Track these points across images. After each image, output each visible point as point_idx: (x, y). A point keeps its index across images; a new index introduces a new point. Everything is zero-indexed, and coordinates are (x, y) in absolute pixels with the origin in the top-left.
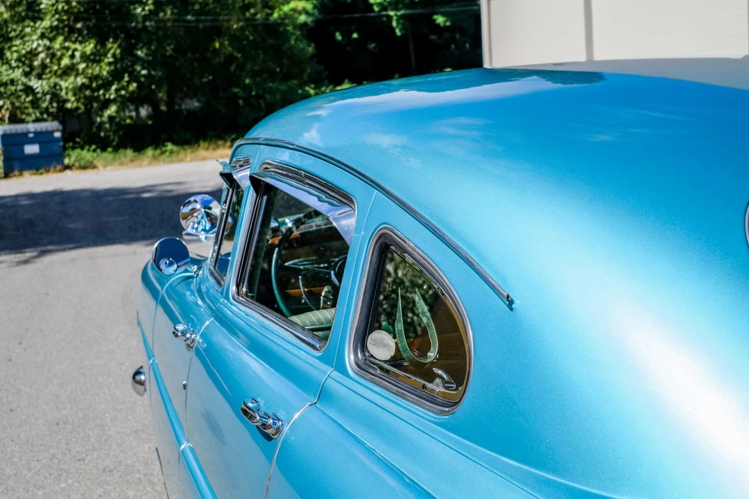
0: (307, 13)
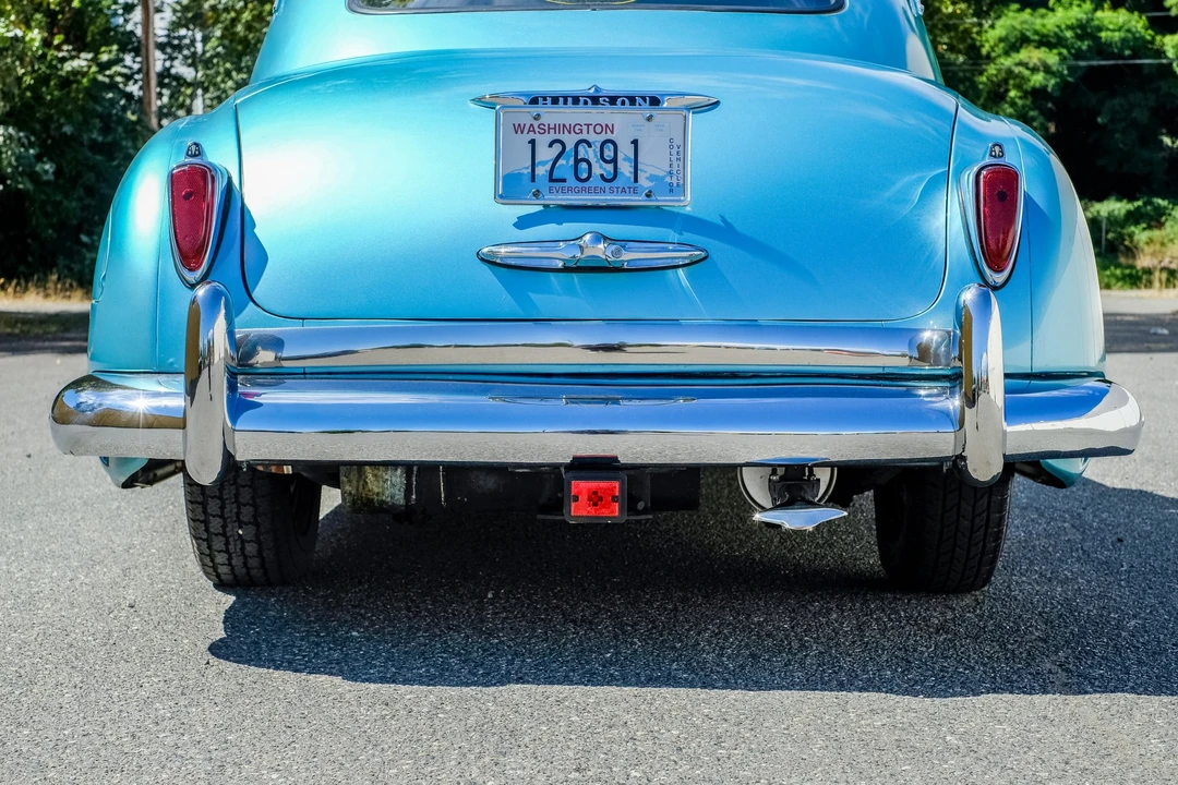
0: (1047, 69)
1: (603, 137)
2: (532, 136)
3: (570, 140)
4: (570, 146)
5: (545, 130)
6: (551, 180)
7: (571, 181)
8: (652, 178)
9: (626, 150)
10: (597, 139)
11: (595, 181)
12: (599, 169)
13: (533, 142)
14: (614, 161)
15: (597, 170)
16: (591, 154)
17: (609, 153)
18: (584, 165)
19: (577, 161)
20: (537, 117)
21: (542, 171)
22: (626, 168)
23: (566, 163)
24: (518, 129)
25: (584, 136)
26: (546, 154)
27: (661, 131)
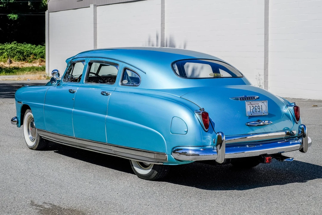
1: (258, 105)
3: (254, 106)
4: (254, 107)
5: (252, 105)
6: (253, 112)
7: (255, 112)
8: (264, 111)
9: (261, 107)
10: (257, 105)
11: (258, 112)
12: (258, 110)
13: (250, 106)
14: (259, 109)
16: (257, 108)
18: (256, 110)
20: (250, 103)
21: (251, 111)
22: (261, 110)
23: (254, 109)
25: (256, 105)
26: (252, 108)
27: (264, 104)
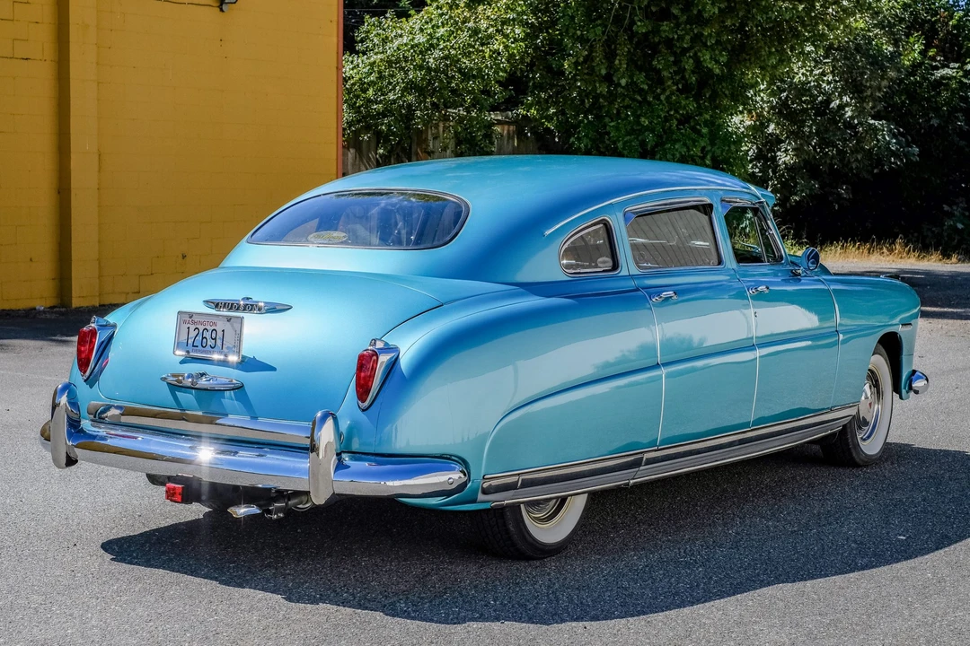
1: (213, 328)
2: (189, 325)
3: (201, 328)
4: (201, 331)
5: (194, 323)
6: (193, 346)
7: (200, 347)
8: (228, 348)
9: (220, 334)
10: (210, 328)
11: (208, 348)
12: (211, 342)
13: (189, 328)
14: (215, 339)
15: (209, 343)
16: (207, 335)
17: (214, 336)
18: (205, 340)
19: (203, 338)
20: (191, 317)
21: (190, 341)
22: (219, 342)
23: (199, 338)
24: (185, 322)
25: (206, 327)
26: (193, 334)
27: (232, 326)
